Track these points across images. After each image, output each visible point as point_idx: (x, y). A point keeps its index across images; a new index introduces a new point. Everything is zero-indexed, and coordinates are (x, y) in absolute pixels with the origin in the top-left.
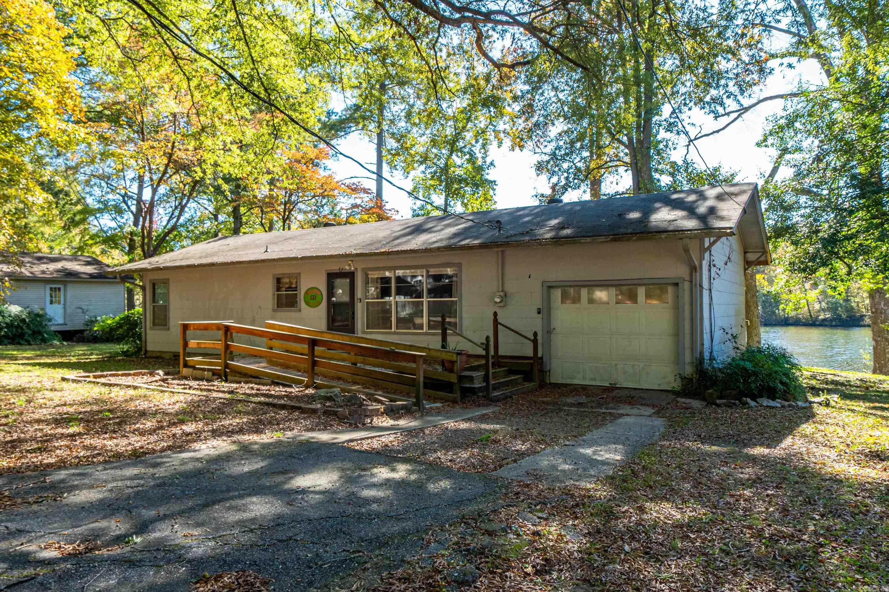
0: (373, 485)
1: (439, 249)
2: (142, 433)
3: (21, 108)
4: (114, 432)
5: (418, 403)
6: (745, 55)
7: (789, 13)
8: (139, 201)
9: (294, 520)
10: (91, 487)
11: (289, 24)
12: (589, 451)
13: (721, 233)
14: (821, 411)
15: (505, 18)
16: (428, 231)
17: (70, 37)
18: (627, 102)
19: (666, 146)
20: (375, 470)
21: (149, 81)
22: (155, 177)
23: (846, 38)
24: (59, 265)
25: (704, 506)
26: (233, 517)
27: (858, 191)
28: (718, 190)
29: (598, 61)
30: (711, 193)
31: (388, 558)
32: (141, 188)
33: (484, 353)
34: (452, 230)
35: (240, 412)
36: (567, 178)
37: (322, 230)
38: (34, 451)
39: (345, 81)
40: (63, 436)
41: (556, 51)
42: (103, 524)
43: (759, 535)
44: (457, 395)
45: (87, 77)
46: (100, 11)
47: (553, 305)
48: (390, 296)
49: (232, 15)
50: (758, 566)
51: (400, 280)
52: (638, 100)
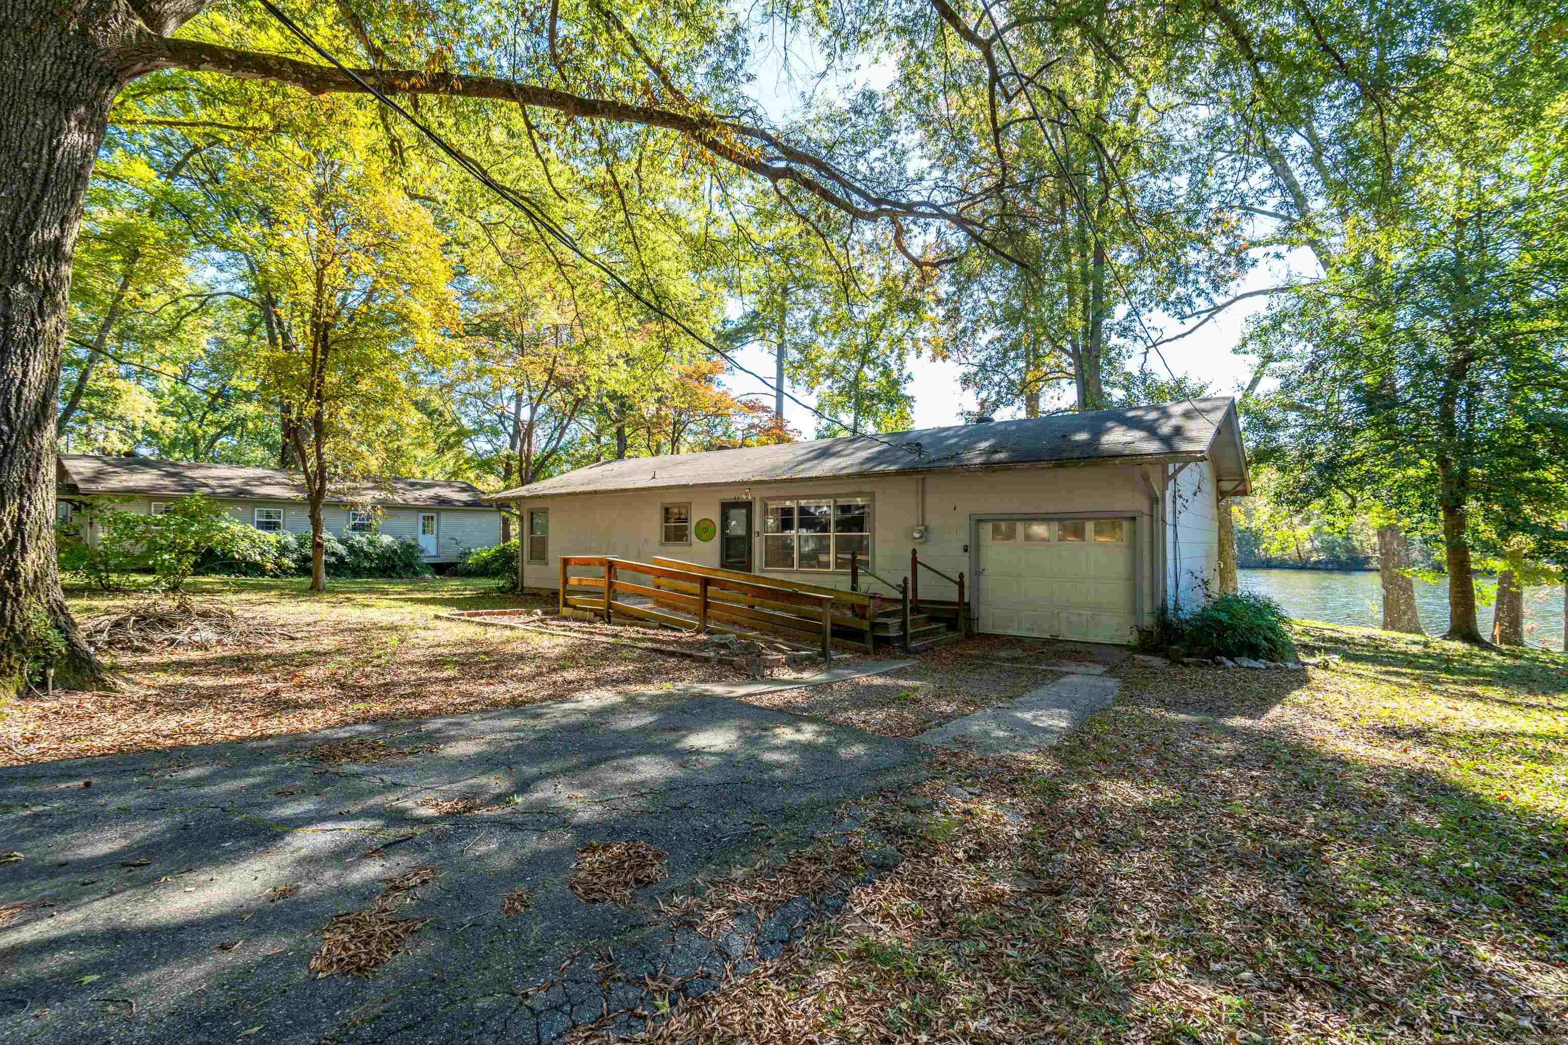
0: (777, 748)
1: (849, 476)
2: (521, 680)
3: (396, 322)
4: (491, 677)
5: (824, 654)
6: (1219, 244)
7: (1277, 192)
8: (517, 421)
9: (688, 784)
10: (468, 739)
11: (682, 223)
12: (1028, 716)
13: (1190, 458)
14: (1318, 675)
15: (929, 210)
16: (834, 455)
17: (448, 244)
18: (1071, 303)
19: (1119, 354)
20: (778, 731)
21: (530, 291)
22: (534, 395)
23: (1351, 221)
24: (431, 492)
25: (1171, 785)
26: (622, 778)
27: (1364, 407)
28: (1186, 406)
29: (1039, 257)
30: (1177, 409)
31: (795, 834)
32: (518, 407)
33: (900, 596)
34: (864, 454)
35: (625, 659)
36: (998, 393)
37: (715, 455)
38: (408, 696)
39: (744, 285)
40: (437, 680)
41: (988, 245)
42: (483, 780)
43: (1243, 825)
44: (870, 646)
45: (465, 287)
46: (481, 216)
47: (982, 542)
48: (791, 528)
49: (621, 216)
50: (1243, 865)
51: (803, 511)
52: (1085, 301)
